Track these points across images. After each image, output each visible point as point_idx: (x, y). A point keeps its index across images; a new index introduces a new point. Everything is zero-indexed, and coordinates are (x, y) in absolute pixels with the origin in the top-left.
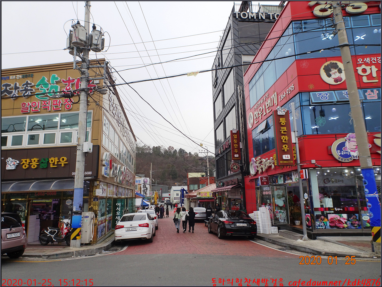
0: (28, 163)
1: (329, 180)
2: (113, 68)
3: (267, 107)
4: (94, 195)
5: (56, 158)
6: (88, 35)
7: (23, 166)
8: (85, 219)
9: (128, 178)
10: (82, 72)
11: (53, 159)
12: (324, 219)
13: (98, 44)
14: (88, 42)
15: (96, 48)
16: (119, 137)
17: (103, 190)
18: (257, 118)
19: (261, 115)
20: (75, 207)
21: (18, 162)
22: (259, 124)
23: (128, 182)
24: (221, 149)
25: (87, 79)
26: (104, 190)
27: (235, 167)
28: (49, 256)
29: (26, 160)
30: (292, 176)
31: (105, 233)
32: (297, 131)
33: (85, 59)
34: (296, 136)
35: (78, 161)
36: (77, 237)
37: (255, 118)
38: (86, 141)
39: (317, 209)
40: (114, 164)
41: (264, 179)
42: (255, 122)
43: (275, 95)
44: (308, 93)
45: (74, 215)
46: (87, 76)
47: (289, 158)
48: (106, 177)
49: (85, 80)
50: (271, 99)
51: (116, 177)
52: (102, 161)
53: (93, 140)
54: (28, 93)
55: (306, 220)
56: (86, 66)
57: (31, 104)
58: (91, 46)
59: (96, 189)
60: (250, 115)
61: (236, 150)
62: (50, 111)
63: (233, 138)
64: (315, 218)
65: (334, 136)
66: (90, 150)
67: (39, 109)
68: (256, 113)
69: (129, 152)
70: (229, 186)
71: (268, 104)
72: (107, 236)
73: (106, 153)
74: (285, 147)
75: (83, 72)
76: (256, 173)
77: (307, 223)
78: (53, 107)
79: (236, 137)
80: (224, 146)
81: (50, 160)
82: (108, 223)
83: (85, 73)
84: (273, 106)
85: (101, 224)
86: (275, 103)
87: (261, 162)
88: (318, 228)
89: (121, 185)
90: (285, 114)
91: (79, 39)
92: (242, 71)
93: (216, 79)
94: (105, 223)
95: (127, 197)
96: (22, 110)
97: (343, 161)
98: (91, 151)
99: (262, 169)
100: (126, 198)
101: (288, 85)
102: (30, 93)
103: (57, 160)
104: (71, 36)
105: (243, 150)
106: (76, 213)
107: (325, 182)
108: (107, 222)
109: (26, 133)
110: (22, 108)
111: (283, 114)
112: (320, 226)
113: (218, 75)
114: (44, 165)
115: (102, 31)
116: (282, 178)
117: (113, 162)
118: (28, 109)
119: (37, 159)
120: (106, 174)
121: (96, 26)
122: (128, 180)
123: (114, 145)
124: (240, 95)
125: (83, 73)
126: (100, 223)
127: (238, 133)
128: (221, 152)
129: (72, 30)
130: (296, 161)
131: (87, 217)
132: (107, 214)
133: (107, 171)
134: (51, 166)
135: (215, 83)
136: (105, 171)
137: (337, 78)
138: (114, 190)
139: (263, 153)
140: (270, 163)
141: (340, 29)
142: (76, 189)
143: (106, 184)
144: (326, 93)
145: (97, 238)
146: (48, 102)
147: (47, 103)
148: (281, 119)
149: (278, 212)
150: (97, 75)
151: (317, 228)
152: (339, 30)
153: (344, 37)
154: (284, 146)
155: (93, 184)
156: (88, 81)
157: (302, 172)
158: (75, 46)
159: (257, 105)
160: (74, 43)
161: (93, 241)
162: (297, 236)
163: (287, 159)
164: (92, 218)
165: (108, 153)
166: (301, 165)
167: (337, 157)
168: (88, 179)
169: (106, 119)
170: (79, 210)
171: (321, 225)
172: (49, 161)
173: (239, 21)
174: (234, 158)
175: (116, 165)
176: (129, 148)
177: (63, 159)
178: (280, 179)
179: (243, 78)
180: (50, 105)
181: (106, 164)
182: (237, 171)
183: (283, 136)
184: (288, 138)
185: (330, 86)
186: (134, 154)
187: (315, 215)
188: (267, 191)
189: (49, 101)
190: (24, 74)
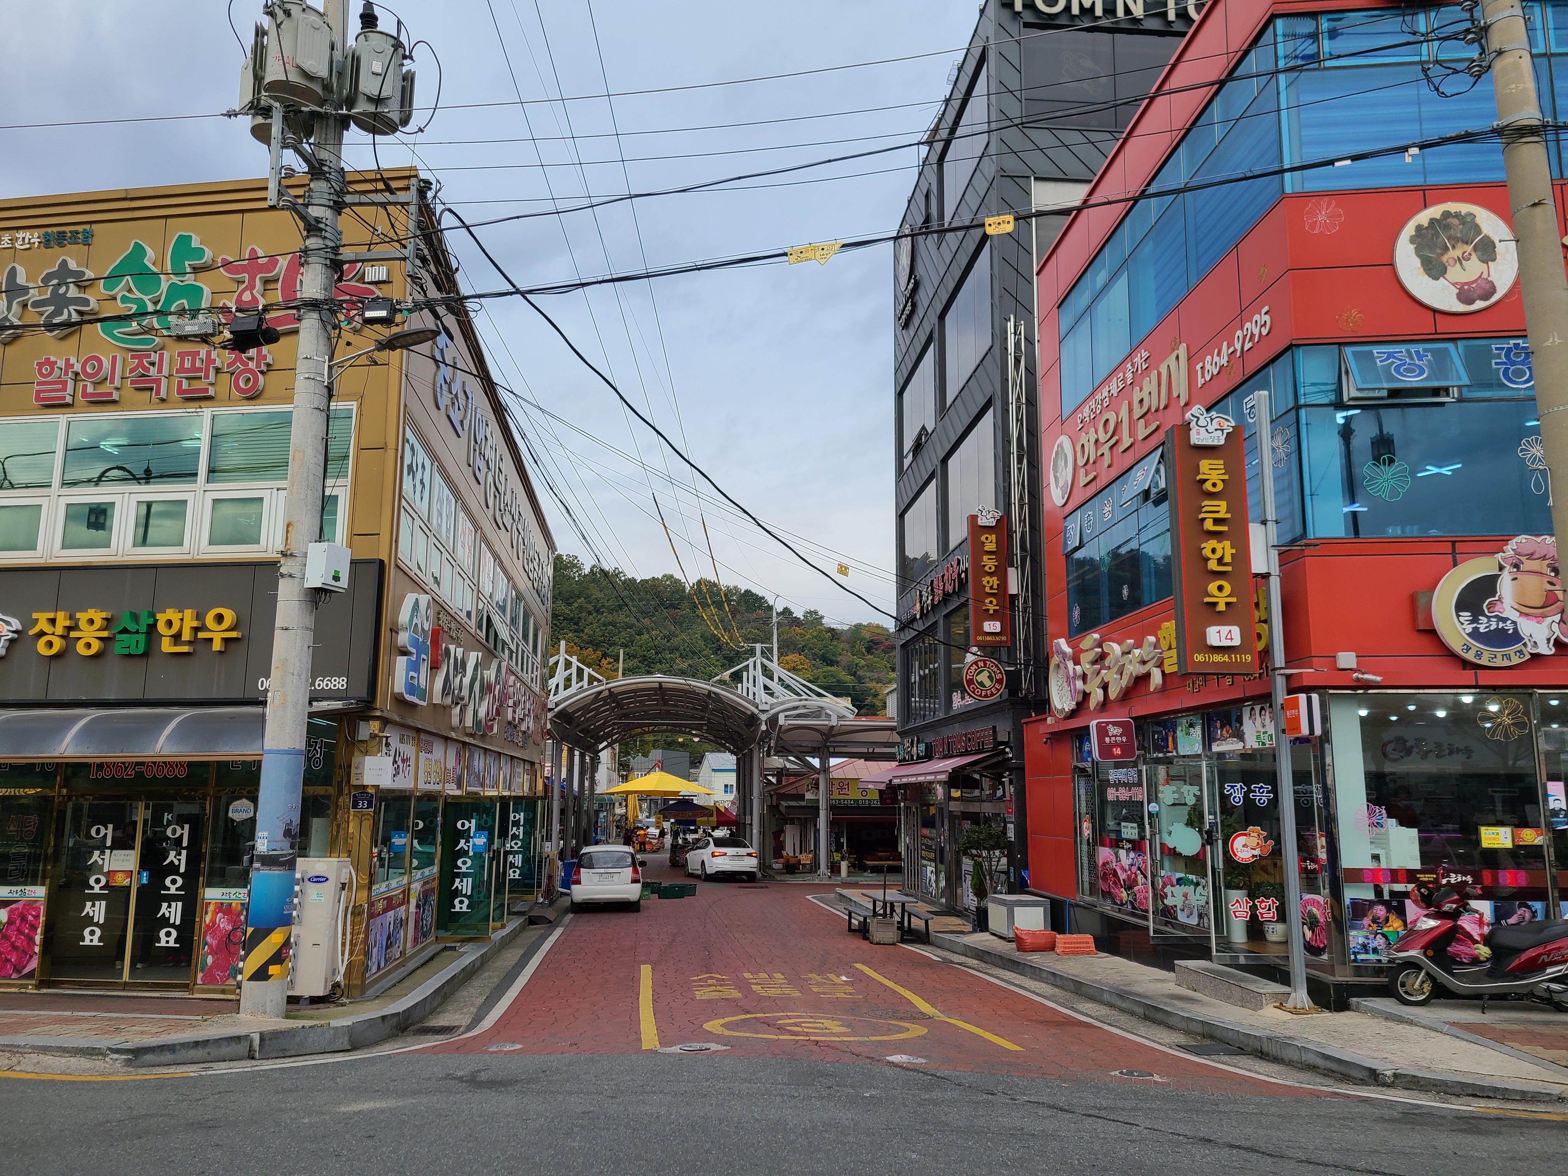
0: (59, 630)
1: (1409, 744)
2: (450, 211)
3: (1138, 412)
4: (354, 782)
5: (188, 613)
6: (338, 55)
7: (37, 641)
8: (313, 890)
9: (514, 712)
10: (310, 225)
11: (171, 614)
12: (1387, 920)
13: (383, 95)
14: (341, 87)
15: (375, 116)
16: (477, 527)
17: (400, 763)
18: (1091, 461)
19: (1111, 448)
20: (266, 834)
21: (16, 624)
22: (1100, 487)
23: (515, 727)
24: (924, 599)
25: (332, 256)
26: (403, 761)
27: (983, 677)
28: (138, 1053)
29: (51, 615)
30: (1241, 724)
31: (405, 950)
32: (1277, 522)
33: (322, 163)
34: (1270, 544)
35: (282, 628)
36: (273, 969)
37: (1081, 462)
38: (321, 538)
39: (1356, 876)
40: (452, 647)
41: (1114, 730)
42: (1083, 480)
43: (1177, 358)
44: (1336, 347)
45: (258, 869)
46: (332, 244)
47: (1237, 642)
48: (414, 705)
49: (323, 261)
50: (1159, 375)
51: (457, 704)
52: (394, 631)
53: (354, 535)
54: (70, 313)
55: (1304, 924)
56: (326, 196)
57: (78, 367)
58: (351, 102)
59: (366, 753)
60: (1060, 446)
61: (991, 602)
62: (163, 400)
63: (978, 550)
64: (1347, 914)
65: (1448, 548)
66: (336, 578)
67: (117, 389)
68: (1088, 439)
69: (519, 597)
70: (952, 757)
71: (1141, 401)
72: (411, 965)
73: (416, 595)
74: (1216, 593)
75: (313, 223)
76: (1077, 704)
77: (1309, 934)
78: (180, 383)
79: (991, 546)
80: (935, 583)
81: (162, 618)
82: (418, 906)
83: (321, 230)
84: (1166, 408)
85: (385, 911)
86: (1175, 395)
87: (1103, 656)
88: (1360, 957)
89: (483, 742)
90: (1222, 442)
91: (298, 67)
92: (1031, 254)
93: (911, 286)
94: (403, 908)
95: (506, 793)
96: (38, 392)
97: (1484, 661)
98: (344, 583)
99: (1105, 687)
100: (502, 798)
101: (1242, 315)
102: (74, 315)
103: (190, 622)
104: (259, 54)
105: (1021, 601)
106: (269, 861)
107: (1385, 755)
108: (413, 902)
109: (54, 497)
110: (39, 384)
111: (1216, 443)
112: (1367, 952)
113: (920, 270)
114: (135, 643)
115: (403, 38)
116: (1197, 732)
117: (445, 636)
118: (64, 389)
119: (104, 615)
120: (412, 688)
121: (377, 11)
122: (514, 719)
123: (453, 561)
124: (1017, 361)
125: (313, 228)
126: (380, 906)
127: (1003, 526)
128: (922, 608)
129: (266, 28)
130: (1266, 654)
131: (319, 879)
132: (415, 868)
133: (416, 675)
134: (167, 646)
135: (909, 308)
136: (407, 674)
137: (1473, 282)
138: (451, 763)
139: (1112, 619)
140: (1144, 663)
141: (1505, 47)
142: (270, 752)
143: (412, 734)
144: (1417, 353)
145: (363, 974)
146: (155, 357)
147: (153, 364)
148: (1205, 465)
149: (1175, 883)
150: (376, 239)
151: (1355, 960)
152: (1500, 53)
153: (1521, 86)
154: (1212, 587)
155: (354, 731)
156: (336, 266)
157: (1295, 705)
158: (276, 99)
159: (1092, 403)
160: (275, 86)
161: (348, 986)
162: (1262, 991)
163: (1228, 643)
164: (344, 885)
165: (424, 599)
166: (1288, 677)
167: (1457, 646)
168: (330, 707)
169: (417, 446)
170: (284, 848)
171: (1373, 944)
172: (152, 627)
173: (1027, 25)
174: (979, 638)
175: (460, 651)
176: (523, 584)
177: (220, 618)
178: (1188, 734)
179: (1031, 283)
180: (165, 371)
181: (415, 643)
182: (992, 694)
183: (1213, 543)
184: (1234, 551)
185: (1437, 315)
186: (543, 608)
187: (1347, 902)
188: (1125, 785)
189: (161, 357)
190: (49, 230)
